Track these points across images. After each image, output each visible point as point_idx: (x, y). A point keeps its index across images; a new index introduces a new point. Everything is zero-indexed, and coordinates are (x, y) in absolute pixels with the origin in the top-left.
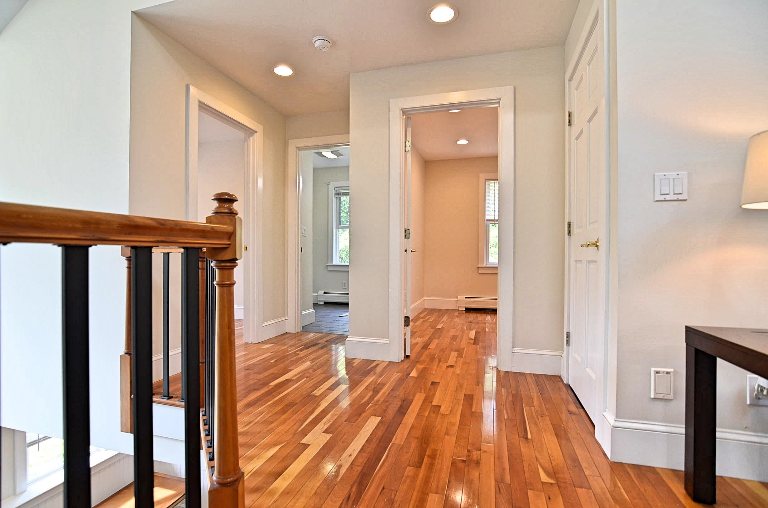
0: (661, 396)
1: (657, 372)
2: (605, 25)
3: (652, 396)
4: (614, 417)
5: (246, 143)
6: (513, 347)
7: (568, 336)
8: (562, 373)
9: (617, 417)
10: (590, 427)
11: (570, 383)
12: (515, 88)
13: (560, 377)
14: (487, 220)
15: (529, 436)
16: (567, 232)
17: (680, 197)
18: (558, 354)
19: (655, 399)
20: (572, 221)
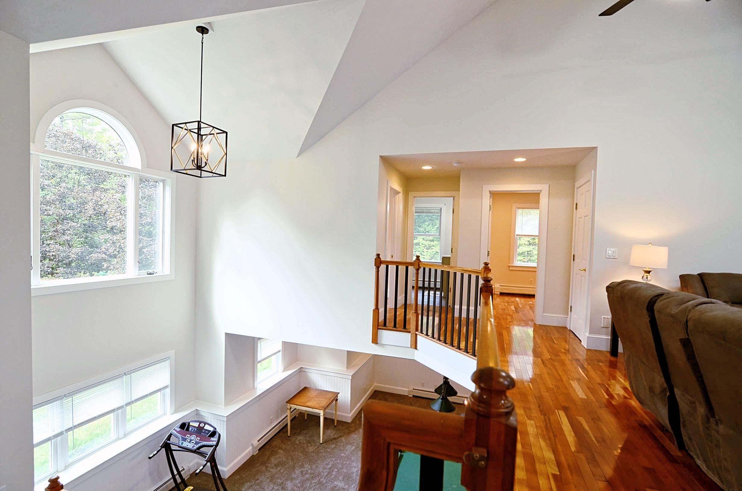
0: (605, 326)
1: (604, 318)
2: (592, 182)
3: (602, 326)
4: (588, 334)
5: (394, 199)
6: (543, 313)
7: (571, 308)
8: (567, 325)
9: (589, 333)
10: (579, 341)
11: (571, 329)
12: (549, 185)
13: (566, 327)
14: (517, 235)
15: (556, 343)
16: (572, 259)
17: (615, 257)
18: (566, 316)
19: (603, 327)
20: (575, 254)
